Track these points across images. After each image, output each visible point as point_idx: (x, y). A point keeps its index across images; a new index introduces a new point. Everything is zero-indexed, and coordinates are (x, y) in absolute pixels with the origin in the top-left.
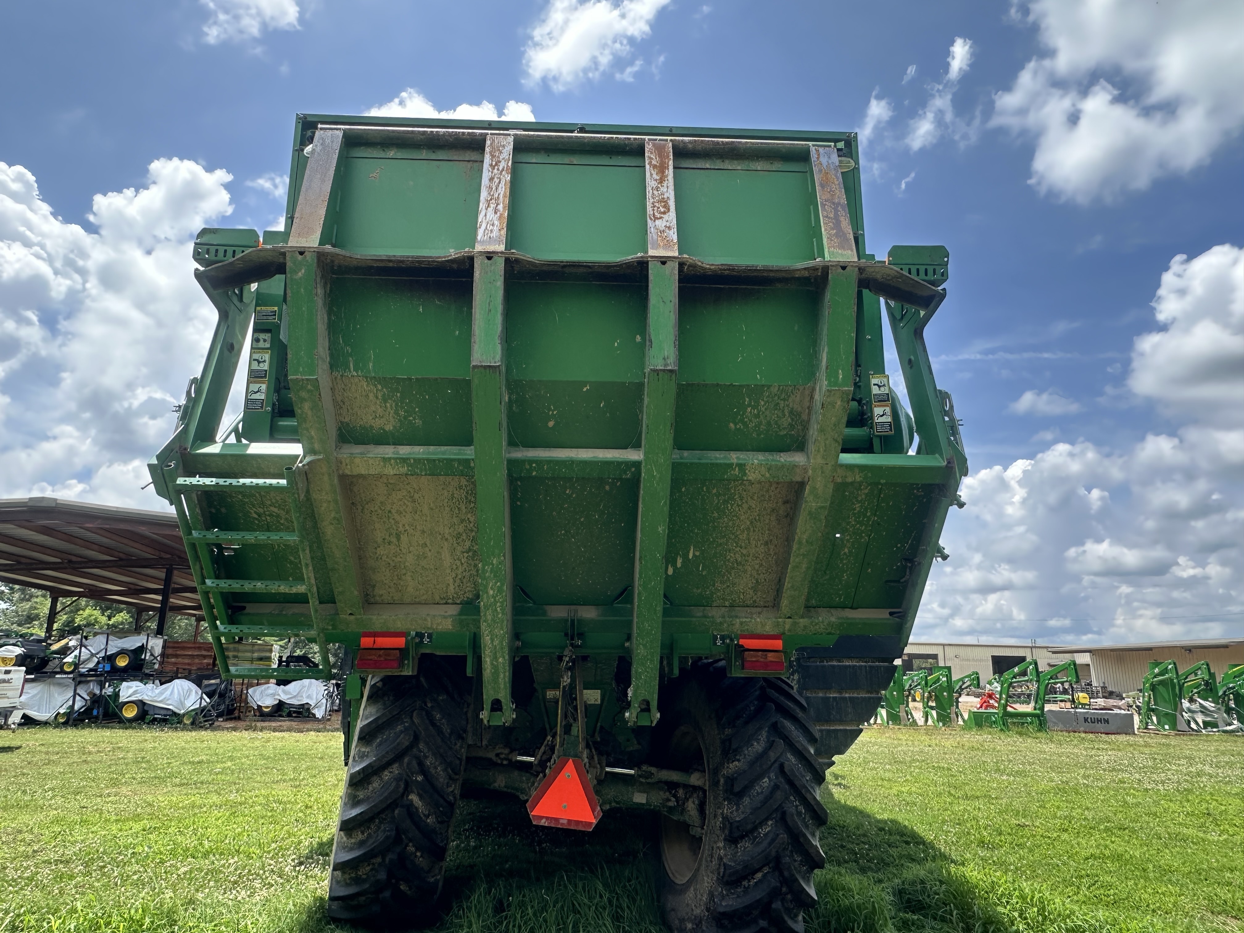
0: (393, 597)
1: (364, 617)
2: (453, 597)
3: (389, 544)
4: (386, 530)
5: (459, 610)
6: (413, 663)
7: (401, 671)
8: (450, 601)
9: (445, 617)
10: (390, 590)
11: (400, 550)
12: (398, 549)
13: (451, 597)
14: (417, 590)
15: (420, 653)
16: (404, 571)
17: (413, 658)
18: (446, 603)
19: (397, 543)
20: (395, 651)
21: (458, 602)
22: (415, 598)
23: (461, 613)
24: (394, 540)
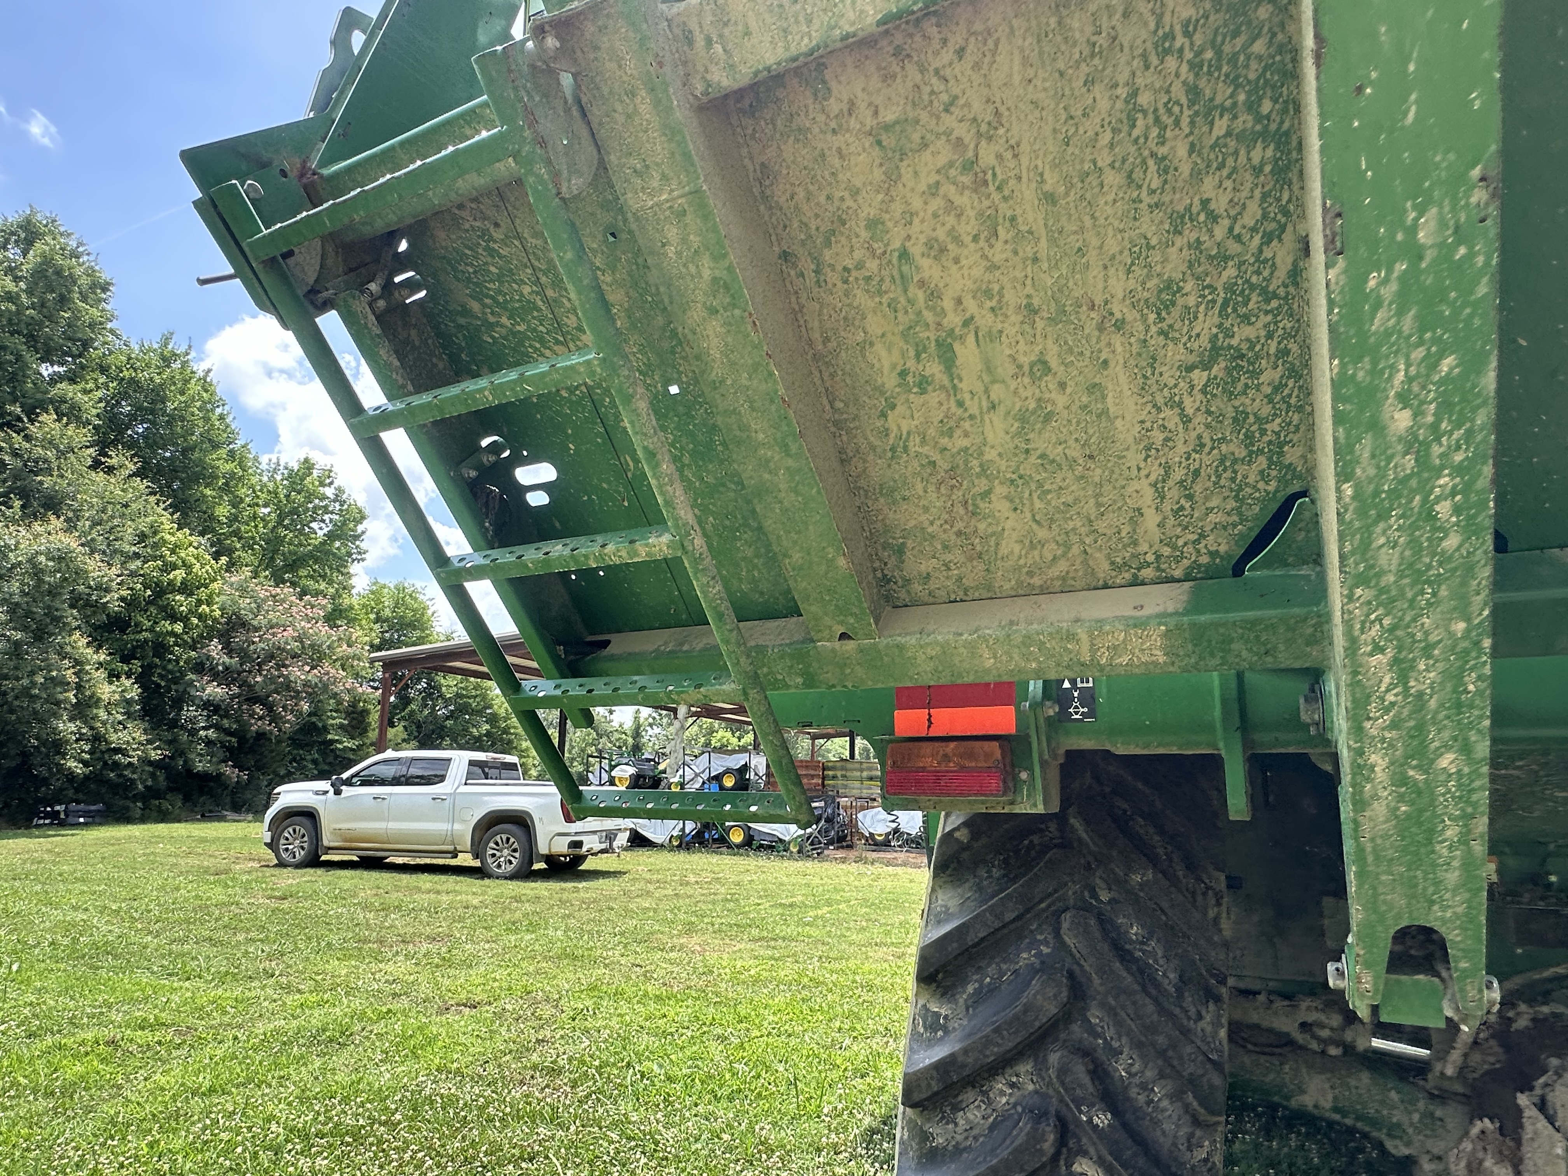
0: (960, 579)
1: (885, 641)
2: (1158, 557)
3: (923, 392)
4: (904, 335)
5: (1185, 598)
6: (1044, 779)
7: (1012, 803)
8: (1148, 573)
9: (1140, 624)
10: (948, 557)
11: (960, 404)
12: (953, 404)
13: (1150, 558)
14: (1032, 547)
15: (1062, 751)
16: (982, 485)
17: (1043, 764)
18: (1136, 582)
19: (946, 382)
20: (986, 744)
21: (1178, 573)
22: (1030, 574)
23: (1195, 605)
24: (934, 369)
